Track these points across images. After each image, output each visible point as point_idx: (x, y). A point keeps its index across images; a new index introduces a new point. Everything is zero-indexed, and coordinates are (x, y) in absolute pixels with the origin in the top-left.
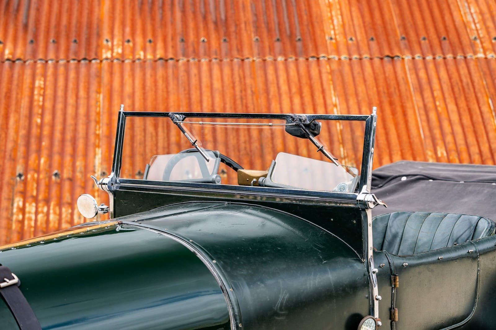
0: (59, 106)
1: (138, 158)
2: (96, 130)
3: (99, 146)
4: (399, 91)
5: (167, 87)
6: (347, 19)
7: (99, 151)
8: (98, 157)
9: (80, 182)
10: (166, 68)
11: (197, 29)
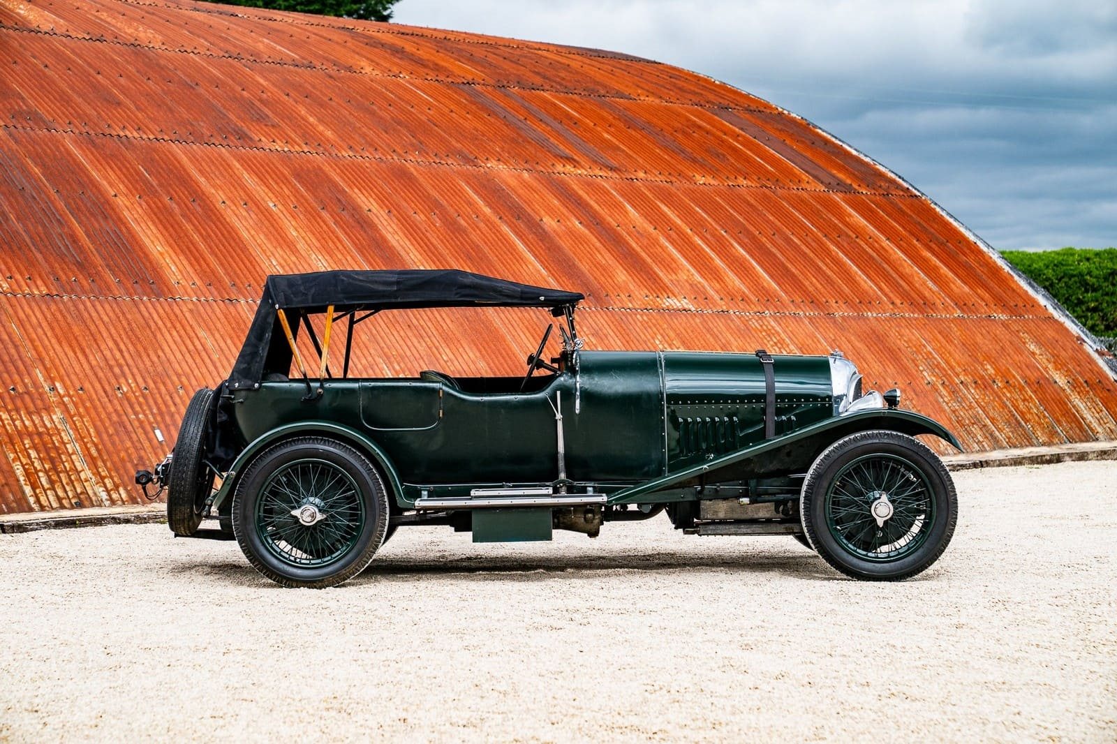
1: (74, 377)
2: (26, 353)
3: (36, 367)
6: (181, 267)
7: (38, 371)
8: (40, 375)
9: (36, 396)
10: (55, 302)
11: (63, 269)
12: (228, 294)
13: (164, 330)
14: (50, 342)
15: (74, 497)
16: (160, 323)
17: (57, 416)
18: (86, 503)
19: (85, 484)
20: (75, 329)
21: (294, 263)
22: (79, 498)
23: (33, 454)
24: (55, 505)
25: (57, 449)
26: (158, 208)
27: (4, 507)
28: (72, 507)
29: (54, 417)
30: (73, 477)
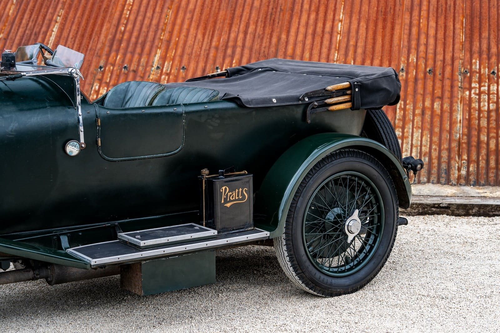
0: (140, 18)
1: (186, 57)
2: (161, 36)
3: (160, 48)
4: (394, 10)
5: (220, 5)
7: (159, 51)
8: (157, 56)
9: (141, 73)
13: (305, 13)
20: (222, 13)
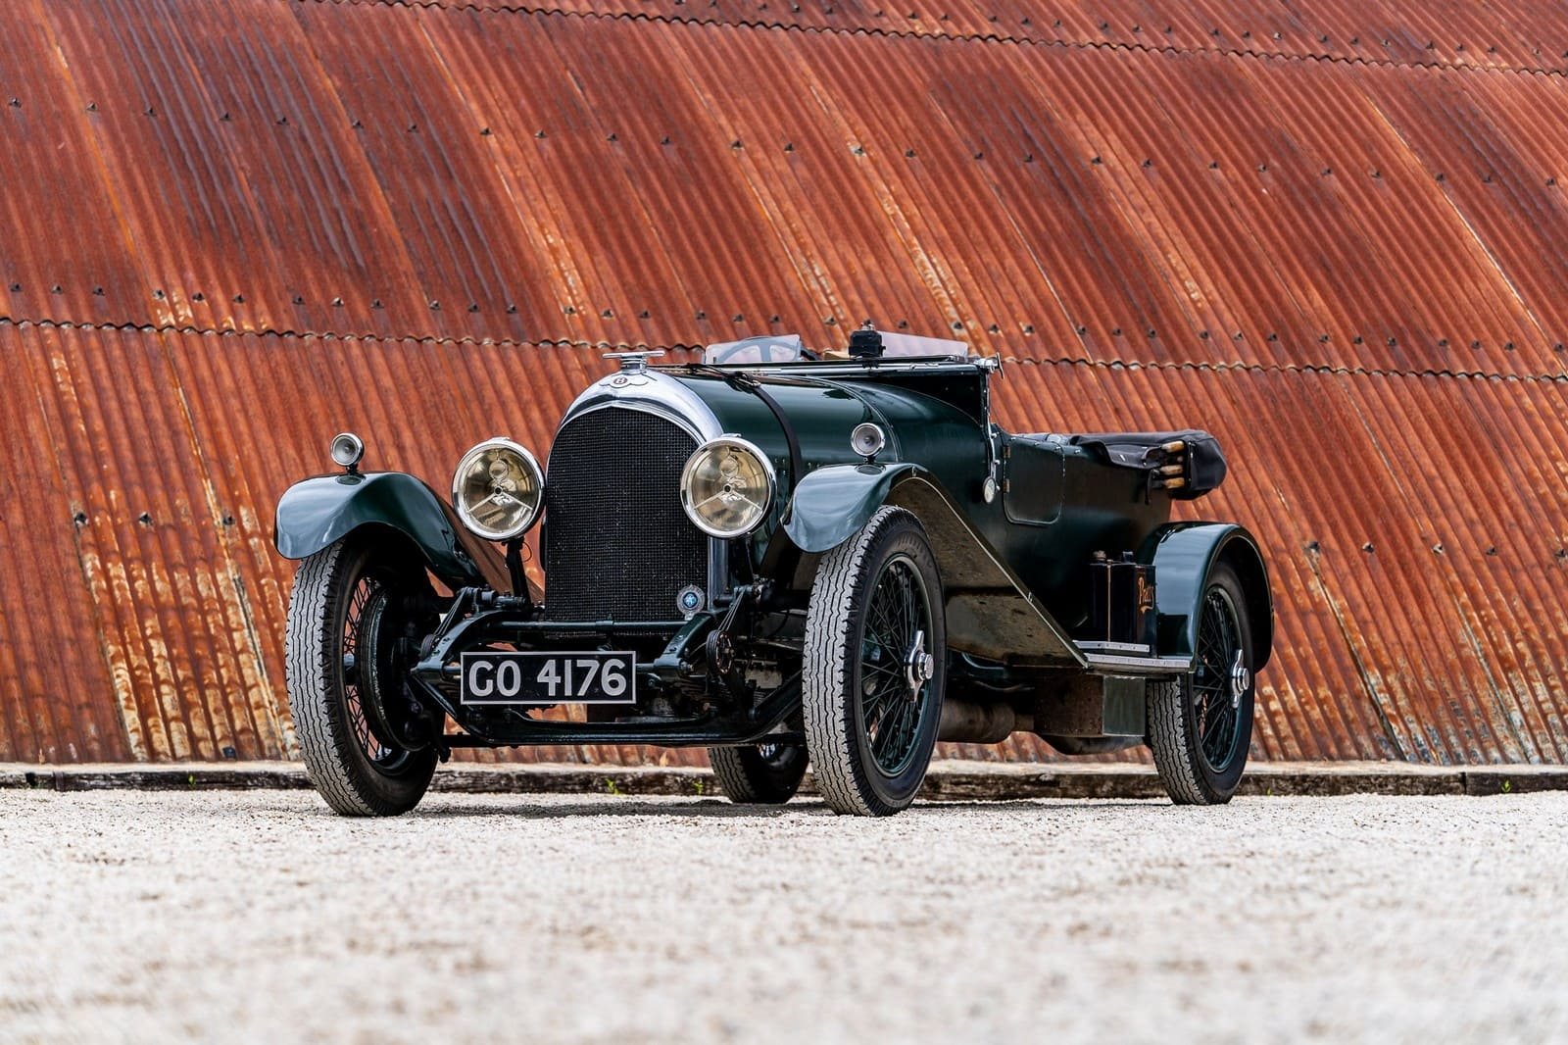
0: (112, 405)
3: (206, 477)
5: (298, 382)
6: (592, 278)
7: (208, 484)
8: (210, 493)
9: (193, 532)
10: (285, 348)
11: (320, 281)
12: (684, 334)
13: (514, 408)
14: (250, 425)
15: (224, 738)
16: (508, 392)
17: (228, 574)
18: (251, 751)
19: (256, 713)
20: (314, 400)
21: (868, 272)
22: (236, 740)
23: (158, 648)
24: (180, 751)
25: (211, 640)
26: (579, 155)
27: (73, 749)
28: (218, 757)
29: (220, 577)
30: (231, 699)
